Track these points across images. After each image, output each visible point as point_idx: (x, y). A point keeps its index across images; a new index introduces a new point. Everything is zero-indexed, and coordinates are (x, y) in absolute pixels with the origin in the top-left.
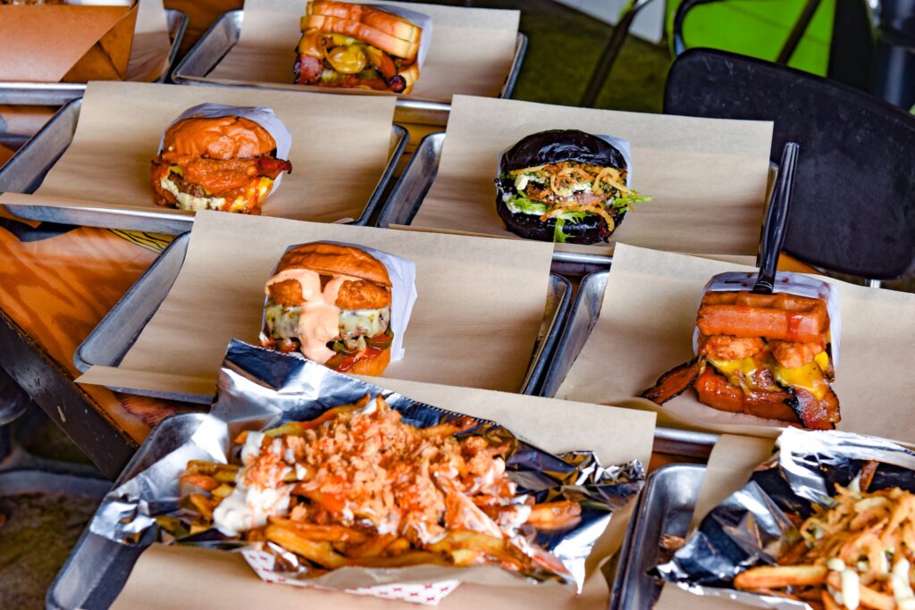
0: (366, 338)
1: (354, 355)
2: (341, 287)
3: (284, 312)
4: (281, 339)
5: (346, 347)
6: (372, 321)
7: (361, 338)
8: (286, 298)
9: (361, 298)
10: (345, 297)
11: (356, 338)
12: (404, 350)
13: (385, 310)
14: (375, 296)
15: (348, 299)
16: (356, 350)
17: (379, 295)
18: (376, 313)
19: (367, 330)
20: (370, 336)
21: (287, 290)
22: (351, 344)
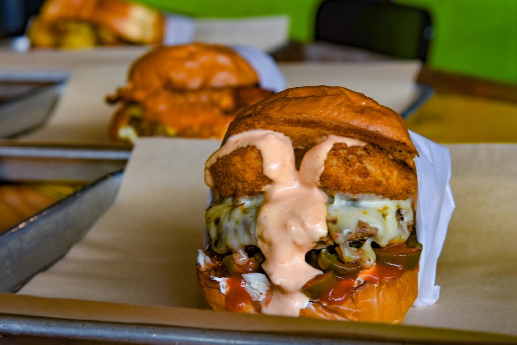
0: (374, 245)
1: (354, 275)
2: (329, 154)
3: (234, 206)
4: (230, 252)
5: (341, 260)
6: (384, 216)
7: (367, 246)
8: (237, 179)
9: (365, 174)
10: (337, 169)
11: (357, 244)
12: (437, 288)
13: (406, 204)
14: (388, 174)
15: (341, 172)
16: (358, 266)
17: (396, 173)
18: (391, 205)
19: (376, 229)
20: (383, 243)
21: (238, 164)
22: (348, 254)
